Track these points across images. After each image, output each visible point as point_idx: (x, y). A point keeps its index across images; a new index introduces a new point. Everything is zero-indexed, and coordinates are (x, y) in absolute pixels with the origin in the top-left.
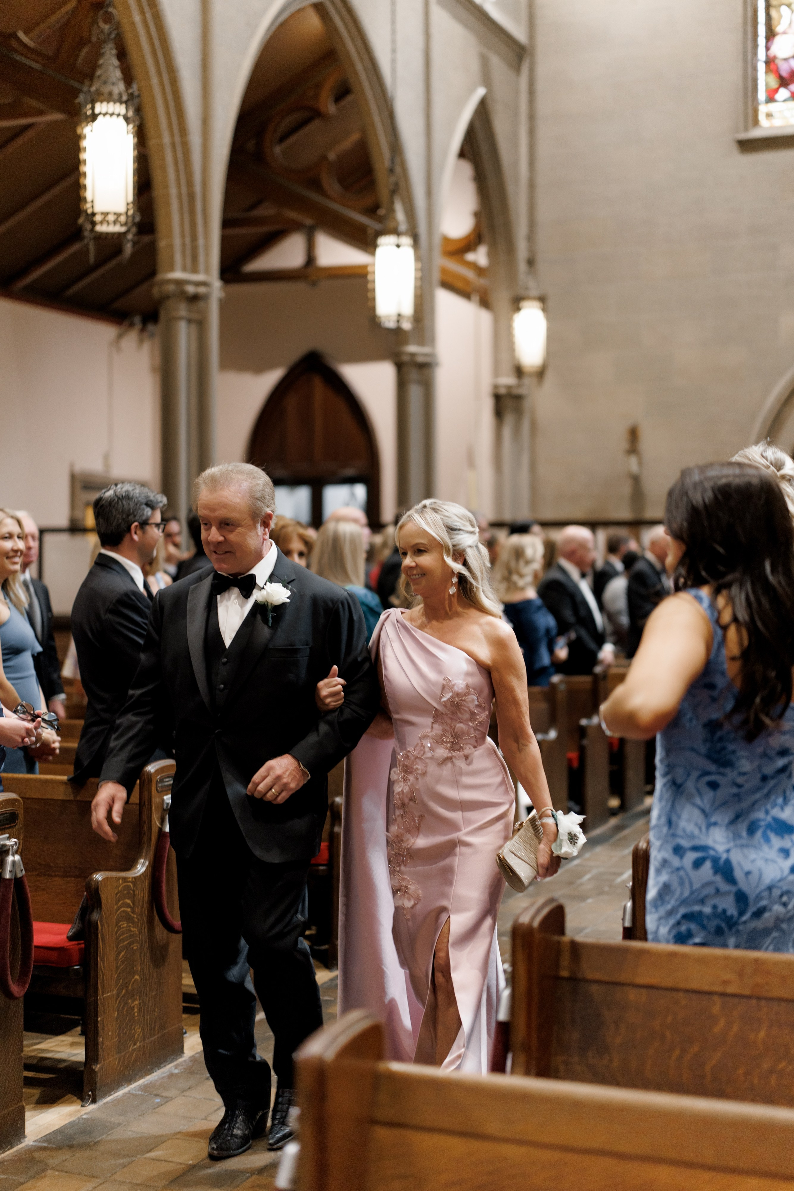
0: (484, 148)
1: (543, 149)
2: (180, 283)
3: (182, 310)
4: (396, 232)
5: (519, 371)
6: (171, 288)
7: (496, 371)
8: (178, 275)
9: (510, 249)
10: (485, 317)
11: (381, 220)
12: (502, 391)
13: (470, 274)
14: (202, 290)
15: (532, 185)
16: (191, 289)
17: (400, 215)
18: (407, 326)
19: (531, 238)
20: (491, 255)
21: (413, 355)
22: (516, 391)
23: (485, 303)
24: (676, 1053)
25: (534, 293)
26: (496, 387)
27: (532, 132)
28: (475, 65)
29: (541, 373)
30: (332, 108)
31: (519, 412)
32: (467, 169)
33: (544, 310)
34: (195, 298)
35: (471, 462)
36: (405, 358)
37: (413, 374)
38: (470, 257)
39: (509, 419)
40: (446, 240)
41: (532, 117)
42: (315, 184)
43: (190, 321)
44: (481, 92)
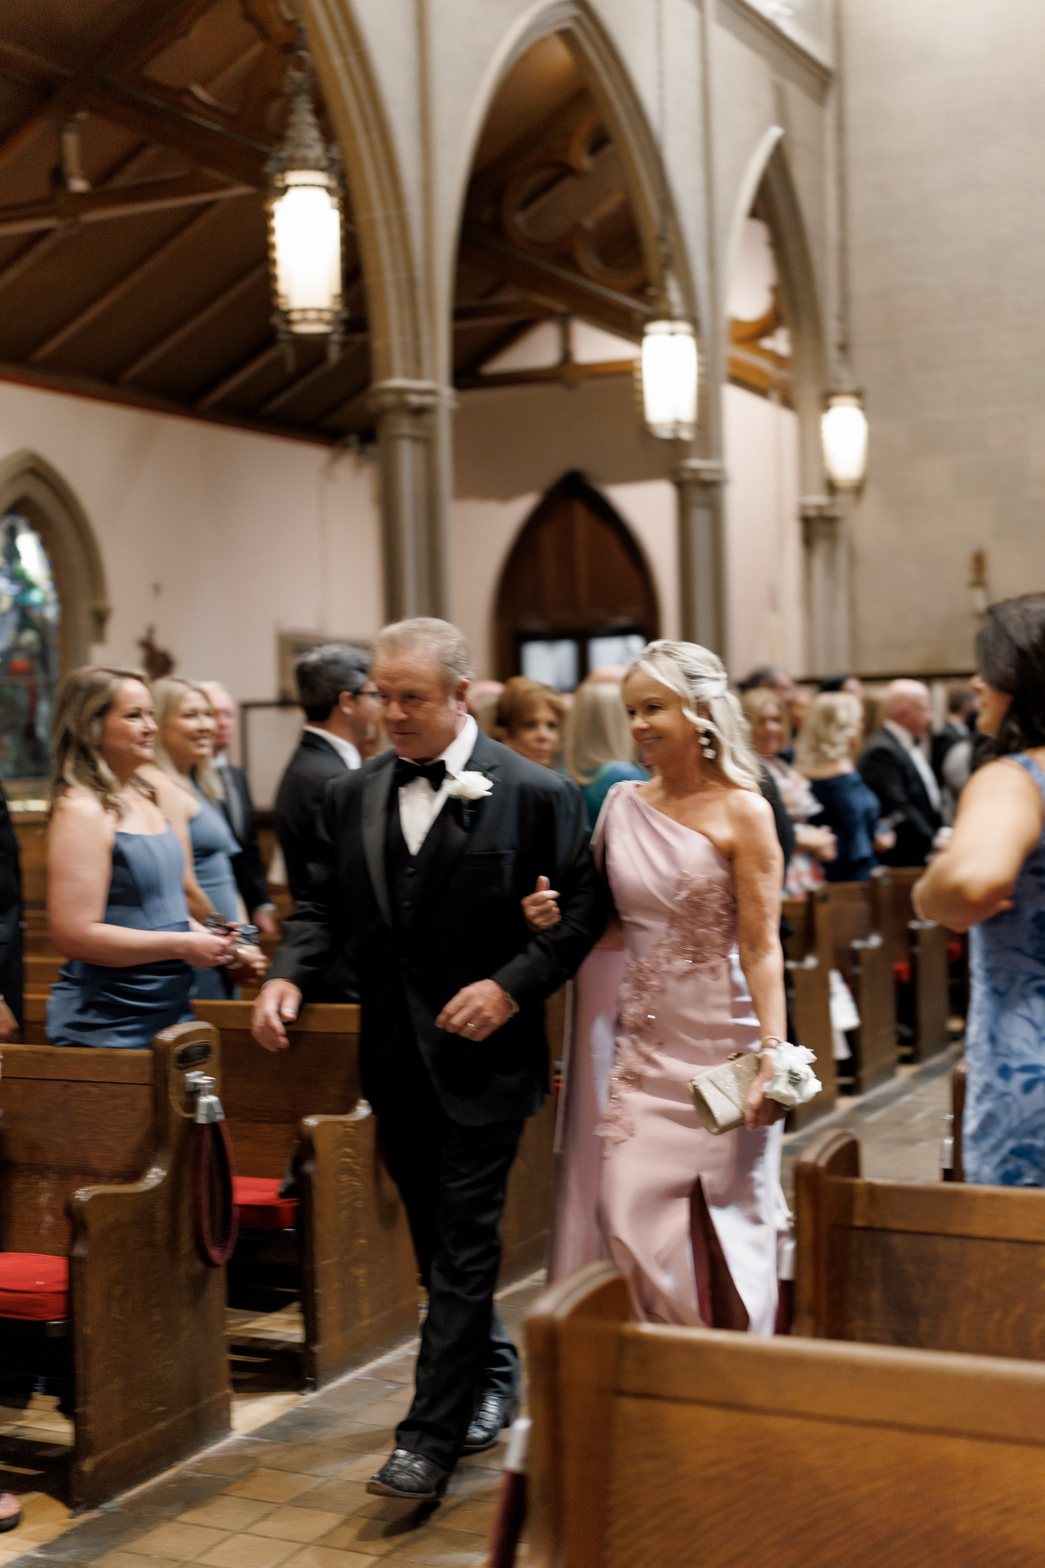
0: (781, 204)
1: (858, 202)
2: (401, 392)
3: (405, 426)
4: (669, 317)
5: (831, 487)
6: (390, 399)
7: (804, 487)
8: (398, 382)
9: (818, 331)
10: (787, 418)
11: (650, 301)
12: (812, 513)
13: (766, 365)
14: (428, 400)
15: (843, 249)
16: (415, 400)
17: (674, 295)
18: (686, 435)
19: (843, 317)
20: (795, 340)
21: (696, 471)
22: (829, 513)
23: (787, 402)
24: (997, 1315)
25: (848, 386)
26: (803, 507)
27: (842, 180)
28: (766, 99)
29: (858, 489)
30: (586, 162)
31: (832, 538)
32: (760, 231)
33: (863, 408)
34: (420, 411)
35: (774, 603)
36: (687, 476)
37: (697, 495)
38: (767, 343)
39: (821, 548)
40: (737, 324)
41: (842, 164)
42: (568, 260)
43: (415, 439)
44: (775, 132)
